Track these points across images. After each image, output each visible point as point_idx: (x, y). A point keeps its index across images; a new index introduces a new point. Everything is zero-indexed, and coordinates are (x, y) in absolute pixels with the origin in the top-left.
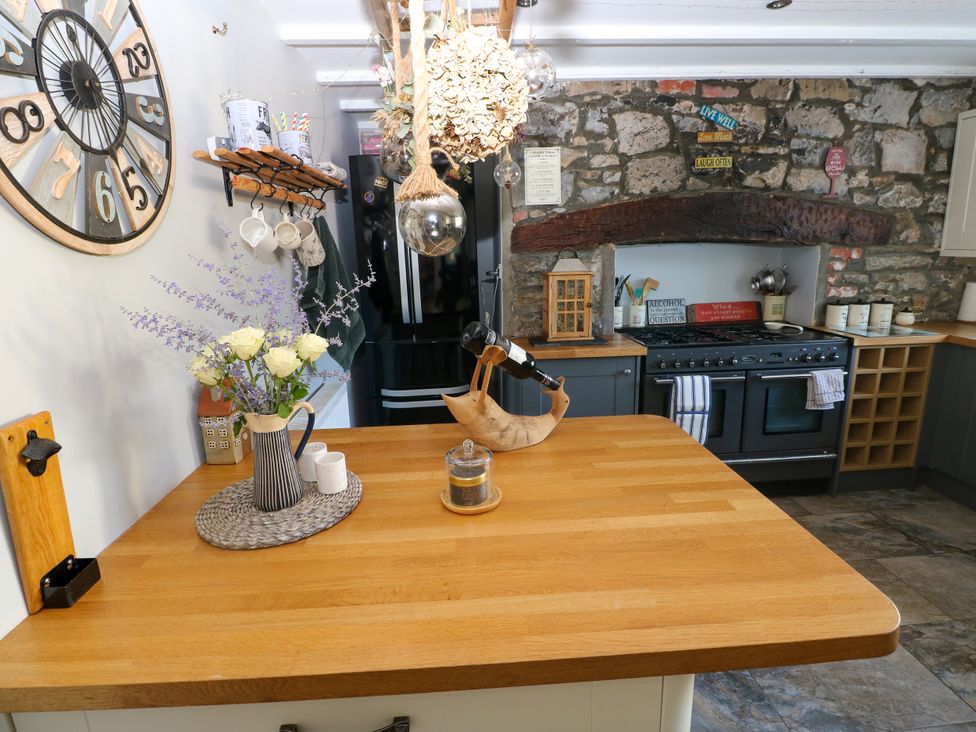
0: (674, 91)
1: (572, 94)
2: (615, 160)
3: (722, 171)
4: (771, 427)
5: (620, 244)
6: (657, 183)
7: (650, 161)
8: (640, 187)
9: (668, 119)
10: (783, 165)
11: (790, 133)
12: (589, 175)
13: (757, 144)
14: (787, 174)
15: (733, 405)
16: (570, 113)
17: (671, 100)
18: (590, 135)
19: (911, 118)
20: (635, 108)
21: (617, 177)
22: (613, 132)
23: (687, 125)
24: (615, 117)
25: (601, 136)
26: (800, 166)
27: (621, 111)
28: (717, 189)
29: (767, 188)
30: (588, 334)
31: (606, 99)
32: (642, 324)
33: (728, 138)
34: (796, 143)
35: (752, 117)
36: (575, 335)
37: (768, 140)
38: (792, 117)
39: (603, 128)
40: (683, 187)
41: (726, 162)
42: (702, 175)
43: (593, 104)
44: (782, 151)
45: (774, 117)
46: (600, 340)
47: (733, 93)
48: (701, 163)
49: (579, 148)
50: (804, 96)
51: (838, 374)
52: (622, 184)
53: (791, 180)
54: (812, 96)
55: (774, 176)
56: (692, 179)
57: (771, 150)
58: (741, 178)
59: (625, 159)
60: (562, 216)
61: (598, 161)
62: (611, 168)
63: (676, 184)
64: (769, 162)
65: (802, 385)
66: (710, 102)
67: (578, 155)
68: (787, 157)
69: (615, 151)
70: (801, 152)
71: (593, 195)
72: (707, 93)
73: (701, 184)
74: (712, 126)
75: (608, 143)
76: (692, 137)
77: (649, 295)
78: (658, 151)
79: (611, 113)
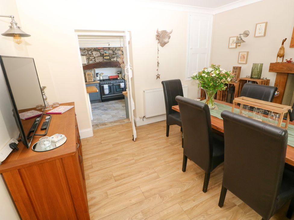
0: (100, 49)
1: (86, 49)
2: (94, 58)
3: (108, 59)
4: (117, 91)
5: (95, 68)
6: (100, 60)
7: (98, 58)
8: (97, 61)
9: (100, 52)
10: (116, 58)
11: (116, 54)
12: (90, 60)
13: (112, 55)
14: (117, 59)
15: (112, 88)
16: (86, 52)
17: (100, 50)
18: (89, 54)
20: (95, 51)
21: (94, 60)
22: (92, 54)
23: (102, 53)
24: (92, 52)
25: (91, 54)
26: (118, 58)
27: (93, 51)
28: (108, 61)
29: (114, 61)
30: (93, 80)
31: (91, 50)
32: (102, 79)
33: (108, 55)
34: (117, 55)
35: (111, 52)
36: (91, 81)
37: (113, 55)
38: (116, 52)
39: (91, 53)
40: (103, 61)
41: (108, 58)
42: (105, 59)
43: (89, 50)
44: (115, 56)
45: (113, 52)
46: (94, 81)
47: (108, 49)
48: (105, 58)
49: (88, 56)
50: (117, 49)
51: (123, 83)
52: (95, 60)
53: (117, 60)
54: (118, 49)
55: (115, 59)
56: (104, 60)
57: (114, 56)
58: (111, 60)
59: (95, 58)
60: (87, 65)
61: (91, 58)
62: (93, 59)
63: (102, 61)
64: (114, 57)
65: (119, 85)
66: (105, 50)
67: (88, 57)
68: (116, 57)
69: (93, 56)
70: (118, 56)
71: (91, 62)
72: (104, 49)
73: (105, 60)
74: (106, 53)
75: (92, 55)
76: (103, 54)
77: (103, 75)
78: (99, 56)
79: (92, 51)
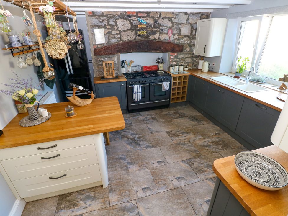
0: (131, 14)
1: (105, 14)
2: (118, 32)
3: (144, 35)
4: (156, 95)
5: (121, 53)
6: (129, 38)
7: (126, 32)
8: (125, 39)
9: (130, 21)
10: (158, 33)
11: (160, 25)
12: (112, 36)
13: (152, 28)
14: (159, 35)
15: (147, 91)
16: (105, 19)
17: (130, 17)
18: (111, 25)
19: (187, 21)
20: (121, 18)
21: (119, 36)
22: (117, 25)
23: (135, 23)
24: (117, 21)
25: (113, 26)
26: (162, 33)
27: (118, 19)
28: (143, 39)
29: (155, 39)
30: (114, 76)
31: (114, 16)
32: (130, 72)
33: (145, 27)
34: (161, 28)
35: (150, 21)
36: (111, 76)
37: (155, 27)
38: (160, 21)
39: (114, 24)
40: (135, 39)
41: (145, 33)
42: (139, 36)
43: (111, 17)
44: (158, 30)
45: (156, 21)
46: (117, 77)
47: (145, 15)
48: (139, 33)
49: (108, 29)
50: (162, 16)
51: (168, 83)
52: (120, 38)
53: (160, 37)
54: (164, 16)
55: (156, 36)
56: (137, 37)
57: (155, 30)
58: (149, 37)
59: (120, 32)
60: (106, 46)
61: (113, 32)
62: (117, 34)
63: (134, 38)
64: (155, 33)
65: (161, 85)
66: (140, 17)
67: (108, 31)
68: (159, 31)
69: (117, 29)
70: (162, 30)
71: (113, 41)
72: (139, 15)
73: (140, 38)
74: (141, 23)
75: (116, 28)
76: (136, 26)
78: (128, 30)
79: (116, 19)
